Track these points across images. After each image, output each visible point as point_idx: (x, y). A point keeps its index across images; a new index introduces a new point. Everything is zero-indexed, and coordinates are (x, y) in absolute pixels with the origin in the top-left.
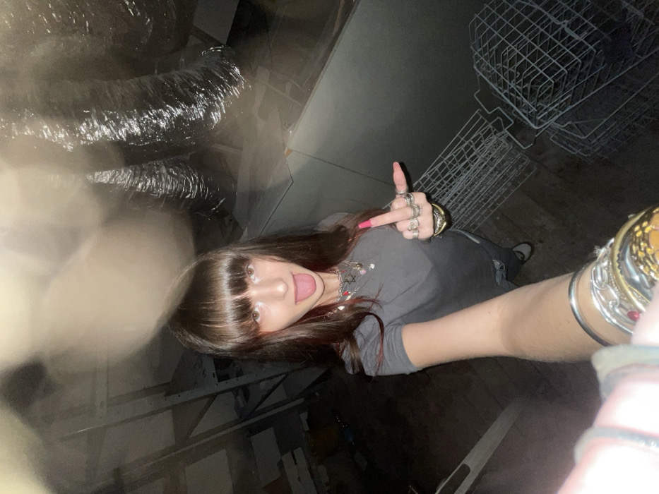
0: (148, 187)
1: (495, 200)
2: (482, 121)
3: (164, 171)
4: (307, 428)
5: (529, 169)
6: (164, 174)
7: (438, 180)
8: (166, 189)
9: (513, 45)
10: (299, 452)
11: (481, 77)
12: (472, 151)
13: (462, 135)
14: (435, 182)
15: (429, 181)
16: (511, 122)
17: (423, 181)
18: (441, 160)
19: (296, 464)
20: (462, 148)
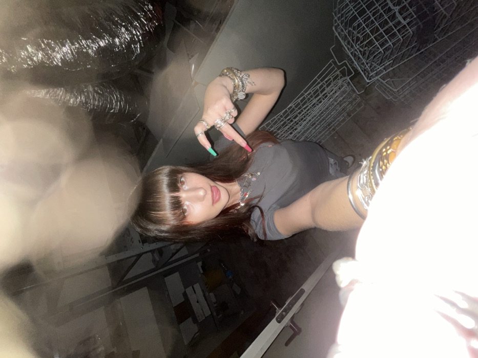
0: (78, 102)
1: (335, 125)
2: (333, 68)
3: (91, 89)
4: (202, 272)
5: (359, 105)
6: (90, 92)
7: (299, 109)
8: (94, 105)
9: (361, 19)
10: (197, 286)
11: (336, 36)
12: (324, 90)
13: (319, 77)
14: (297, 110)
15: (294, 109)
16: (352, 73)
17: (289, 109)
18: (303, 94)
19: (195, 293)
20: (318, 87)
